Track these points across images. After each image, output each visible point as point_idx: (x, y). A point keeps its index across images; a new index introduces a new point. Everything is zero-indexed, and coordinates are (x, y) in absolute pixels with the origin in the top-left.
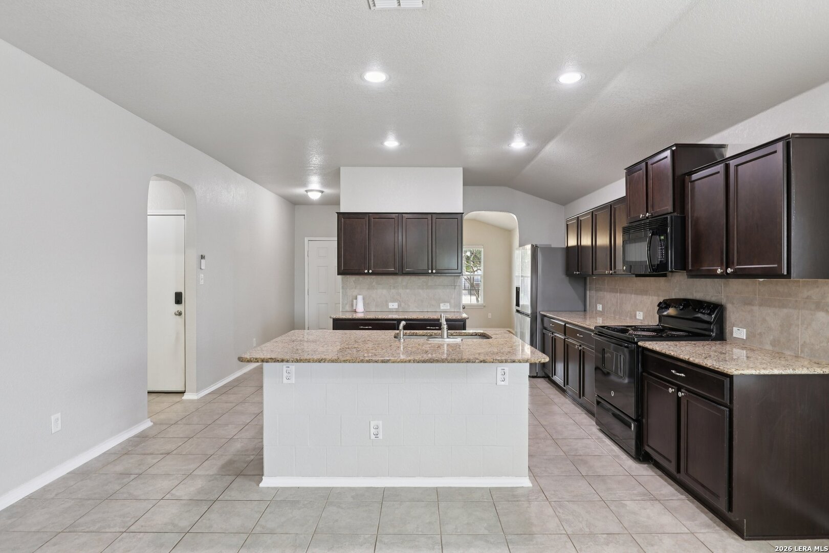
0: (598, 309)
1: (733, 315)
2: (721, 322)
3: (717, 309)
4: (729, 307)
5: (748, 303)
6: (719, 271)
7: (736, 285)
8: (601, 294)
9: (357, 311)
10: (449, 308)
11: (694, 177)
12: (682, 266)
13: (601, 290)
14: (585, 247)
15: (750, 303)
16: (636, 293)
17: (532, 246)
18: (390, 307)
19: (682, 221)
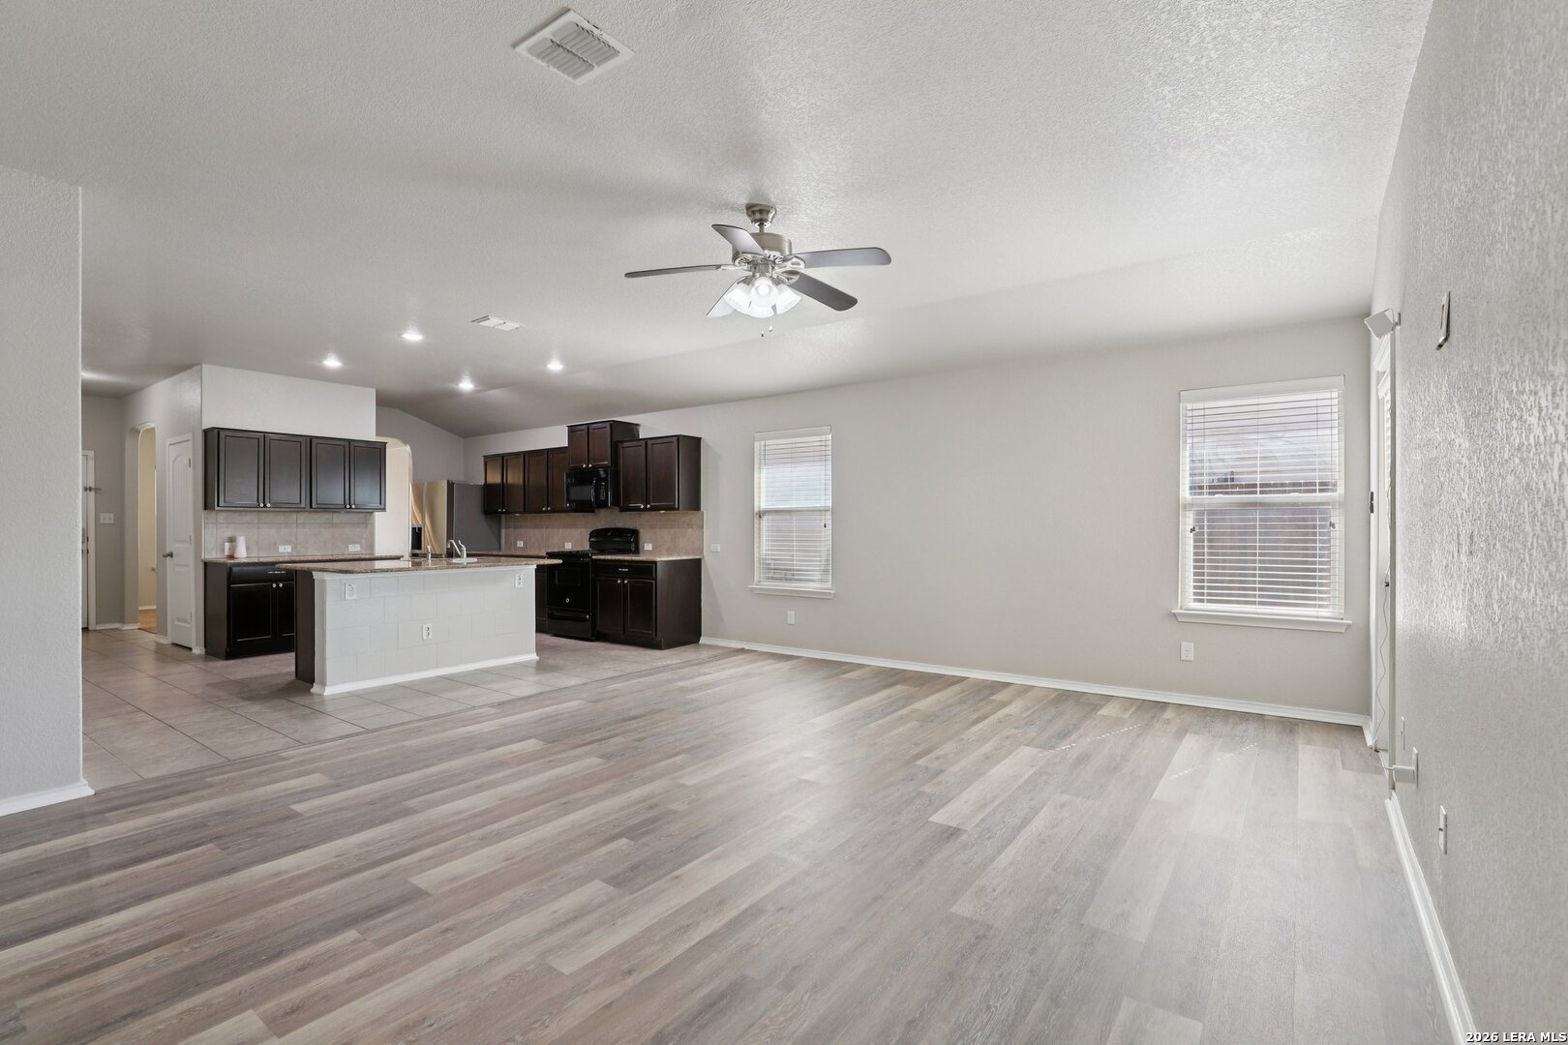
0: (518, 545)
1: (644, 535)
2: (637, 542)
3: (635, 533)
4: (642, 531)
5: (653, 527)
6: (642, 507)
7: (646, 516)
8: (523, 531)
9: (235, 555)
10: (359, 549)
11: (625, 444)
12: (616, 503)
13: (521, 527)
14: (511, 486)
15: (655, 528)
16: (564, 527)
17: (448, 481)
18: (280, 550)
19: (616, 474)
